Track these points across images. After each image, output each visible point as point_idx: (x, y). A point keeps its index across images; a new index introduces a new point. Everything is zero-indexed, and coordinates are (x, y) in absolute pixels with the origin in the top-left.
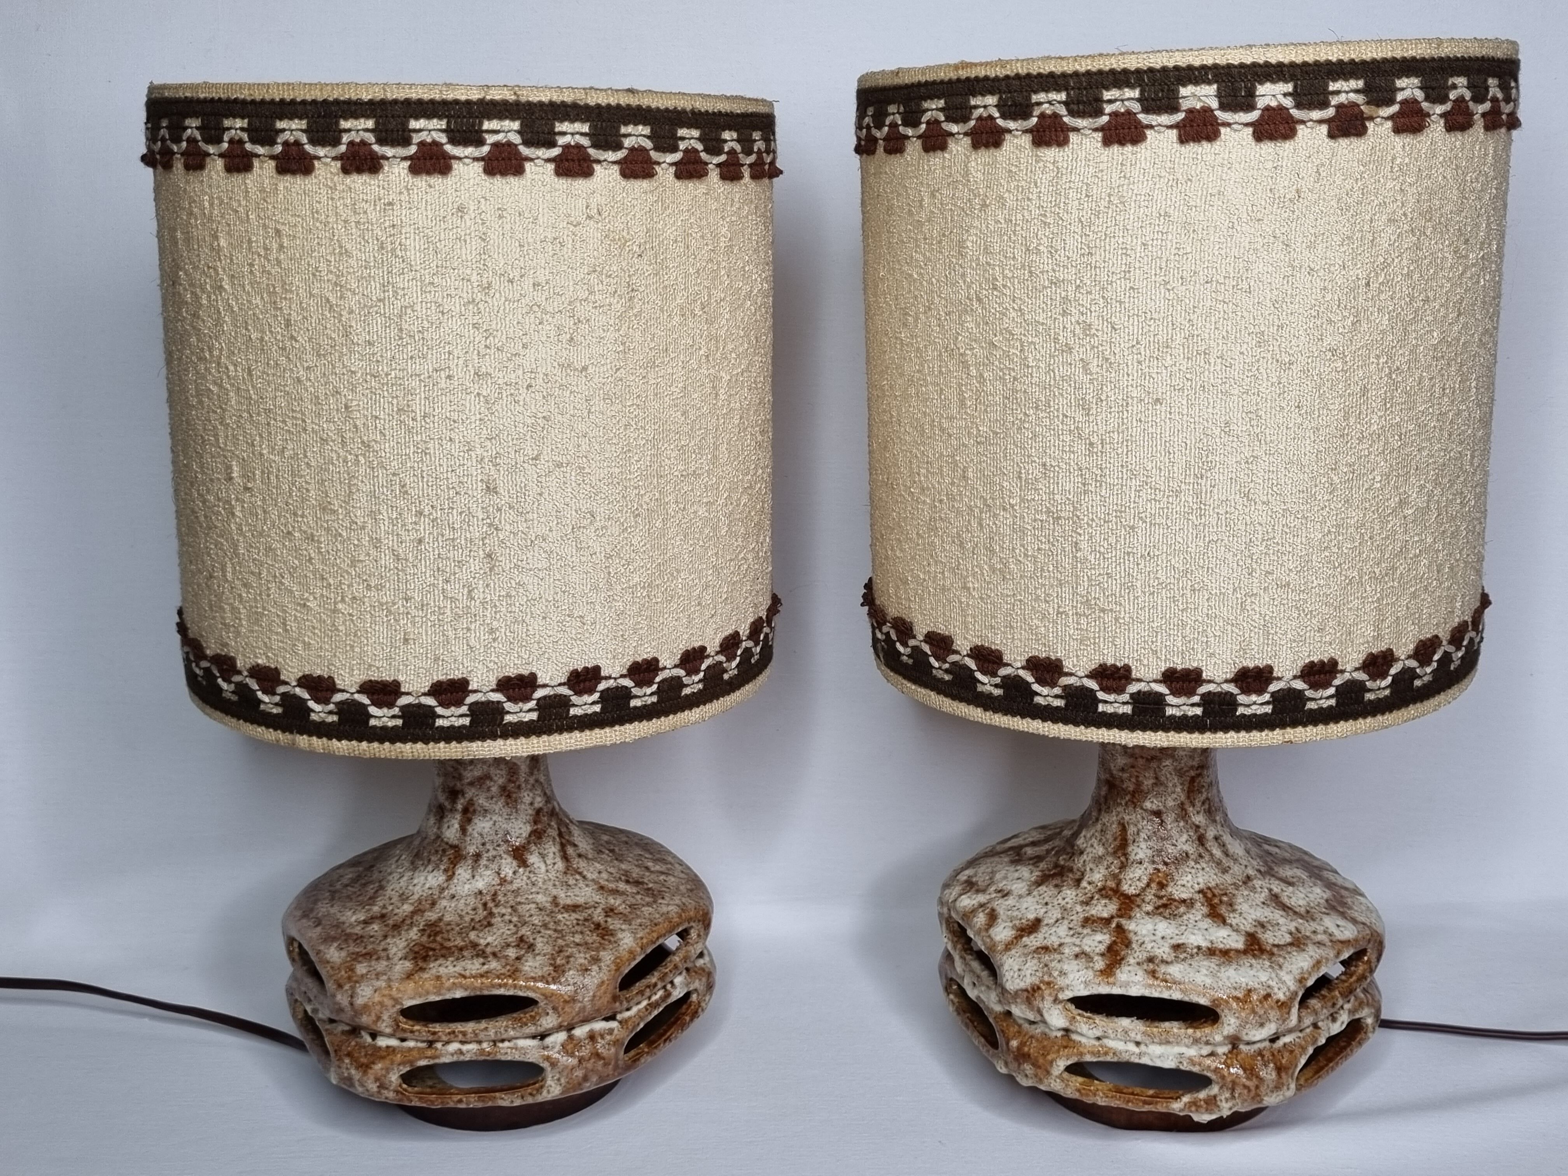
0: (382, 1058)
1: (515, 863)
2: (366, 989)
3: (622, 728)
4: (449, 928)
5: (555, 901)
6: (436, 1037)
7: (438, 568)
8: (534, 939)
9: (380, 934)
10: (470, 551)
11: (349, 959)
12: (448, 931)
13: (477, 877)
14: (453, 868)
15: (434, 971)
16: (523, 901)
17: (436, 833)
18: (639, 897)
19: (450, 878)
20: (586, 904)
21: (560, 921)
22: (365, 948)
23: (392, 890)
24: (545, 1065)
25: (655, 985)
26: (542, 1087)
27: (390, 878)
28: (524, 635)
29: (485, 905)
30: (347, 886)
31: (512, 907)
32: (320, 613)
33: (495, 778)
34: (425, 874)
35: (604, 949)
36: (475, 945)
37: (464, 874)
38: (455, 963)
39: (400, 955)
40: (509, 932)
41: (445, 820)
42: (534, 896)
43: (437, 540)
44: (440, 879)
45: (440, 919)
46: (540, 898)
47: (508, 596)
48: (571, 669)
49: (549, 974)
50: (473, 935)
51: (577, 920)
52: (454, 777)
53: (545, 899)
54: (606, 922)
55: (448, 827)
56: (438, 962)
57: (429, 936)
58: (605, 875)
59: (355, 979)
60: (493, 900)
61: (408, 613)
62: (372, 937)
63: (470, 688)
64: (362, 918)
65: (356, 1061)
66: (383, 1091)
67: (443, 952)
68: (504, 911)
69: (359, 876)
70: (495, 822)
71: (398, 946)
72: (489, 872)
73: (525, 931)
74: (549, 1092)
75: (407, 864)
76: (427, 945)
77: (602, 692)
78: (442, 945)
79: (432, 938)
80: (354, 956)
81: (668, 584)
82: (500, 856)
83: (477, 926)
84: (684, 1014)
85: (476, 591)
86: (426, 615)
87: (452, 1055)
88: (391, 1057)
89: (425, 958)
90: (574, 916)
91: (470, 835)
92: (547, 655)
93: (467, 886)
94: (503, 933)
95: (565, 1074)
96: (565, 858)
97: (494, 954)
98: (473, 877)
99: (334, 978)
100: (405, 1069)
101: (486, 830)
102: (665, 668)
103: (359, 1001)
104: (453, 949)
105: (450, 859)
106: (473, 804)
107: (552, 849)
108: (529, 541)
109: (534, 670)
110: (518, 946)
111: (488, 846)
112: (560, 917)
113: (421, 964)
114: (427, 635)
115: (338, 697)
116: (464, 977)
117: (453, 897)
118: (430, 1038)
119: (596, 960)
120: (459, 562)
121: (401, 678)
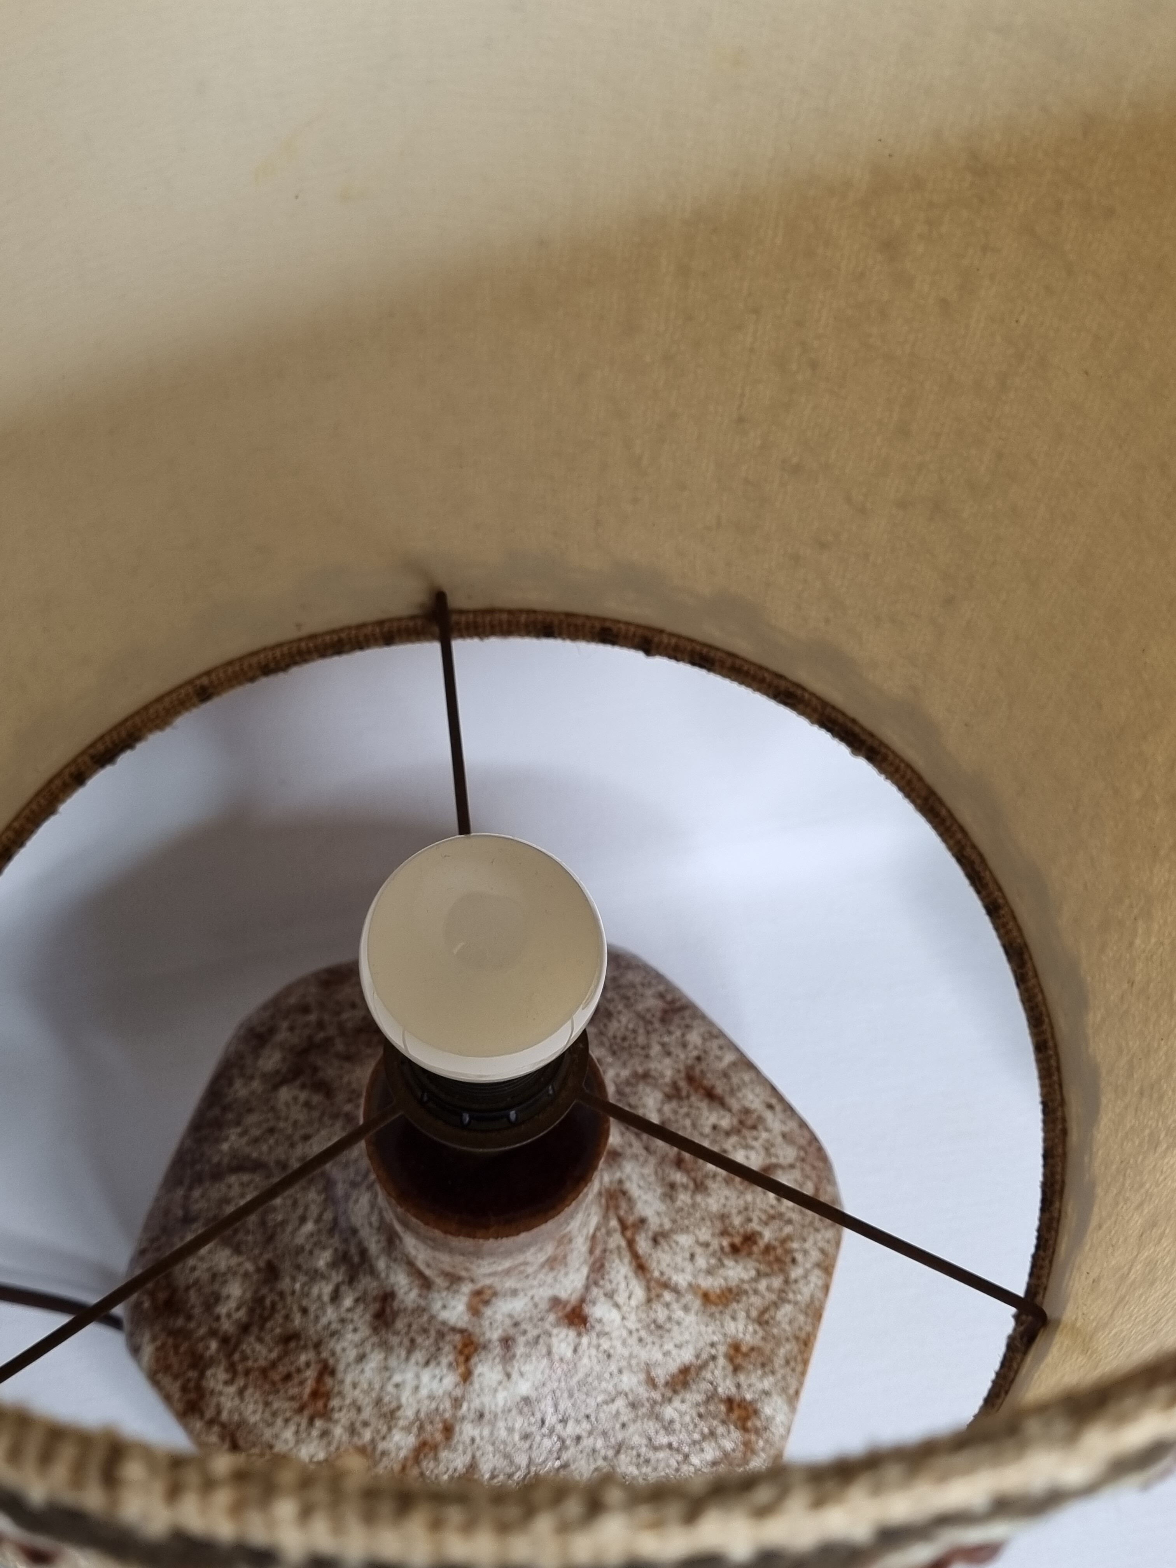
14: (467, 1363)
17: (416, 1302)
20: (698, 1356)
21: (672, 1422)
27: (337, 1346)
33: (535, 1259)
34: (412, 1365)
37: (489, 1373)
41: (436, 1295)
42: (616, 1379)
45: (473, 1466)
46: (627, 1381)
51: (697, 1405)
54: (738, 1386)
55: (444, 1305)
70: (533, 1295)
72: (534, 1365)
75: (364, 1328)
82: (547, 1333)
93: (500, 1394)
96: (640, 1267)
101: (517, 1310)
105: (455, 1349)
106: (491, 1288)
107: (620, 1271)
111: (524, 1325)
117: (480, 1416)
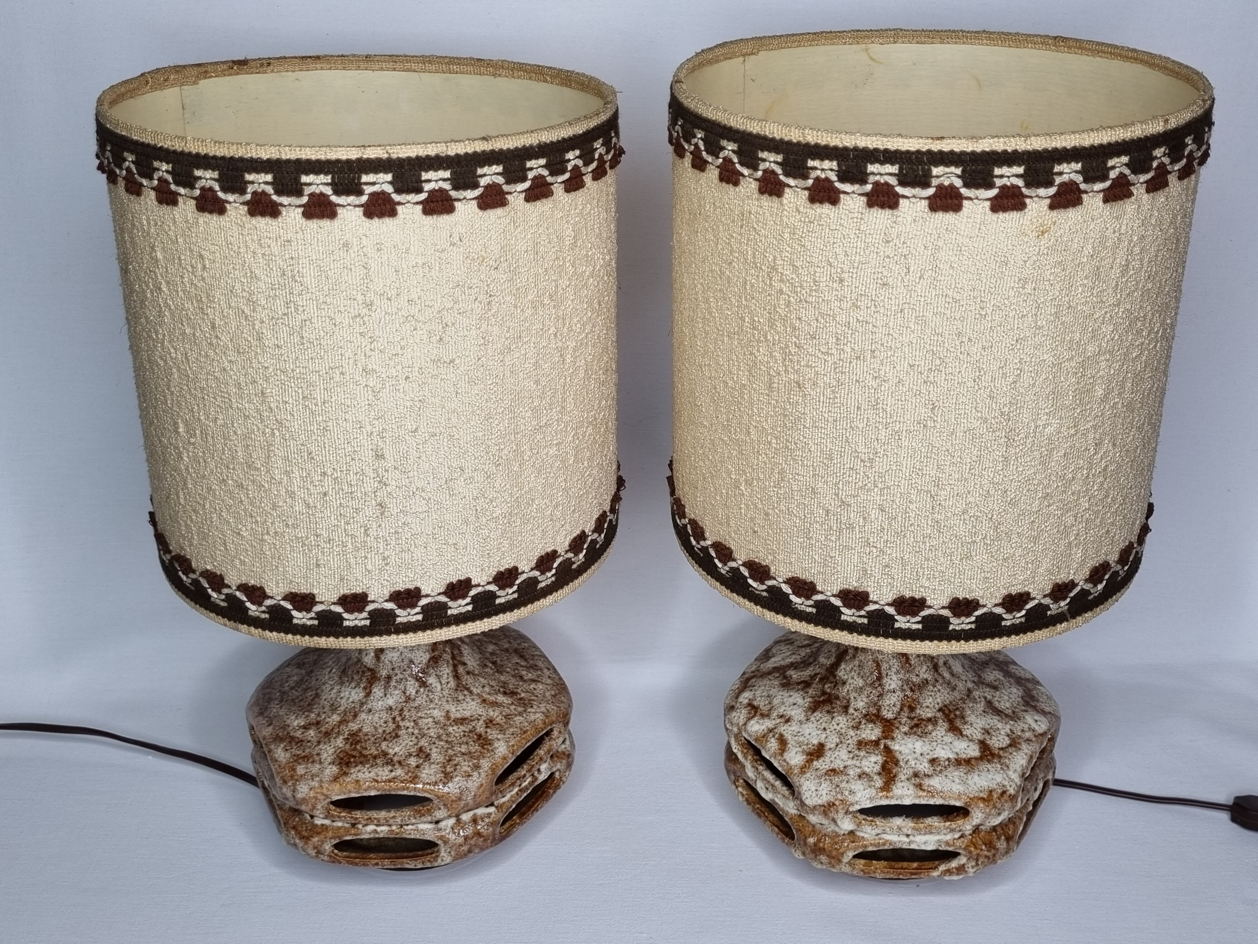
0: (318, 833)
1: (417, 684)
2: (304, 787)
3: (490, 620)
4: (366, 738)
5: (447, 717)
6: (357, 821)
7: (341, 514)
8: (430, 750)
9: (315, 739)
10: (365, 501)
11: (291, 760)
12: (365, 741)
13: (388, 696)
14: (371, 686)
15: (354, 776)
16: (423, 715)
17: (357, 657)
18: (513, 707)
19: (368, 695)
20: (471, 716)
21: (450, 733)
22: (304, 752)
23: (325, 700)
24: (439, 842)
25: (524, 776)
26: (437, 856)
27: (324, 688)
28: (410, 560)
29: (394, 719)
30: (292, 688)
31: (414, 721)
32: (251, 541)
34: (349, 689)
35: (483, 757)
36: (385, 754)
37: (378, 693)
38: (370, 769)
39: (329, 760)
40: (411, 744)
42: (431, 711)
43: (339, 493)
44: (361, 695)
45: (360, 730)
46: (437, 713)
47: (397, 532)
48: (448, 582)
49: (441, 779)
50: (384, 745)
51: (465, 732)
53: (440, 714)
54: (486, 732)
55: (366, 654)
56: (358, 768)
57: (351, 744)
58: (487, 689)
59: (296, 777)
60: (400, 715)
61: (318, 545)
62: (309, 742)
63: (369, 599)
64: (303, 724)
65: (299, 833)
66: (320, 856)
67: (361, 759)
68: (408, 724)
69: (301, 680)
70: (401, 653)
71: (328, 752)
72: (397, 692)
73: (423, 743)
74: (442, 860)
75: (336, 678)
76: (350, 753)
77: (472, 597)
78: (361, 753)
79: (353, 746)
80: (295, 758)
81: (525, 511)
82: (406, 679)
83: (387, 737)
84: (548, 788)
85: (371, 530)
86: (332, 548)
87: (370, 833)
88: (324, 833)
89: (348, 764)
90: (462, 728)
91: (383, 662)
92: (428, 574)
93: (380, 703)
94: (407, 744)
95: (454, 848)
96: (457, 677)
97: (400, 762)
98: (385, 695)
99: (281, 775)
100: (335, 842)
101: (394, 659)
102: (523, 572)
103: (299, 796)
104: (369, 756)
105: (368, 679)
107: (446, 670)
108: (411, 492)
109: (419, 585)
110: (418, 755)
111: (396, 671)
112: (450, 729)
113: (344, 769)
114: (334, 561)
115: (268, 602)
116: (377, 781)
117: (370, 711)
118: (353, 822)
119: (477, 767)
120: (356, 509)
121: (315, 592)
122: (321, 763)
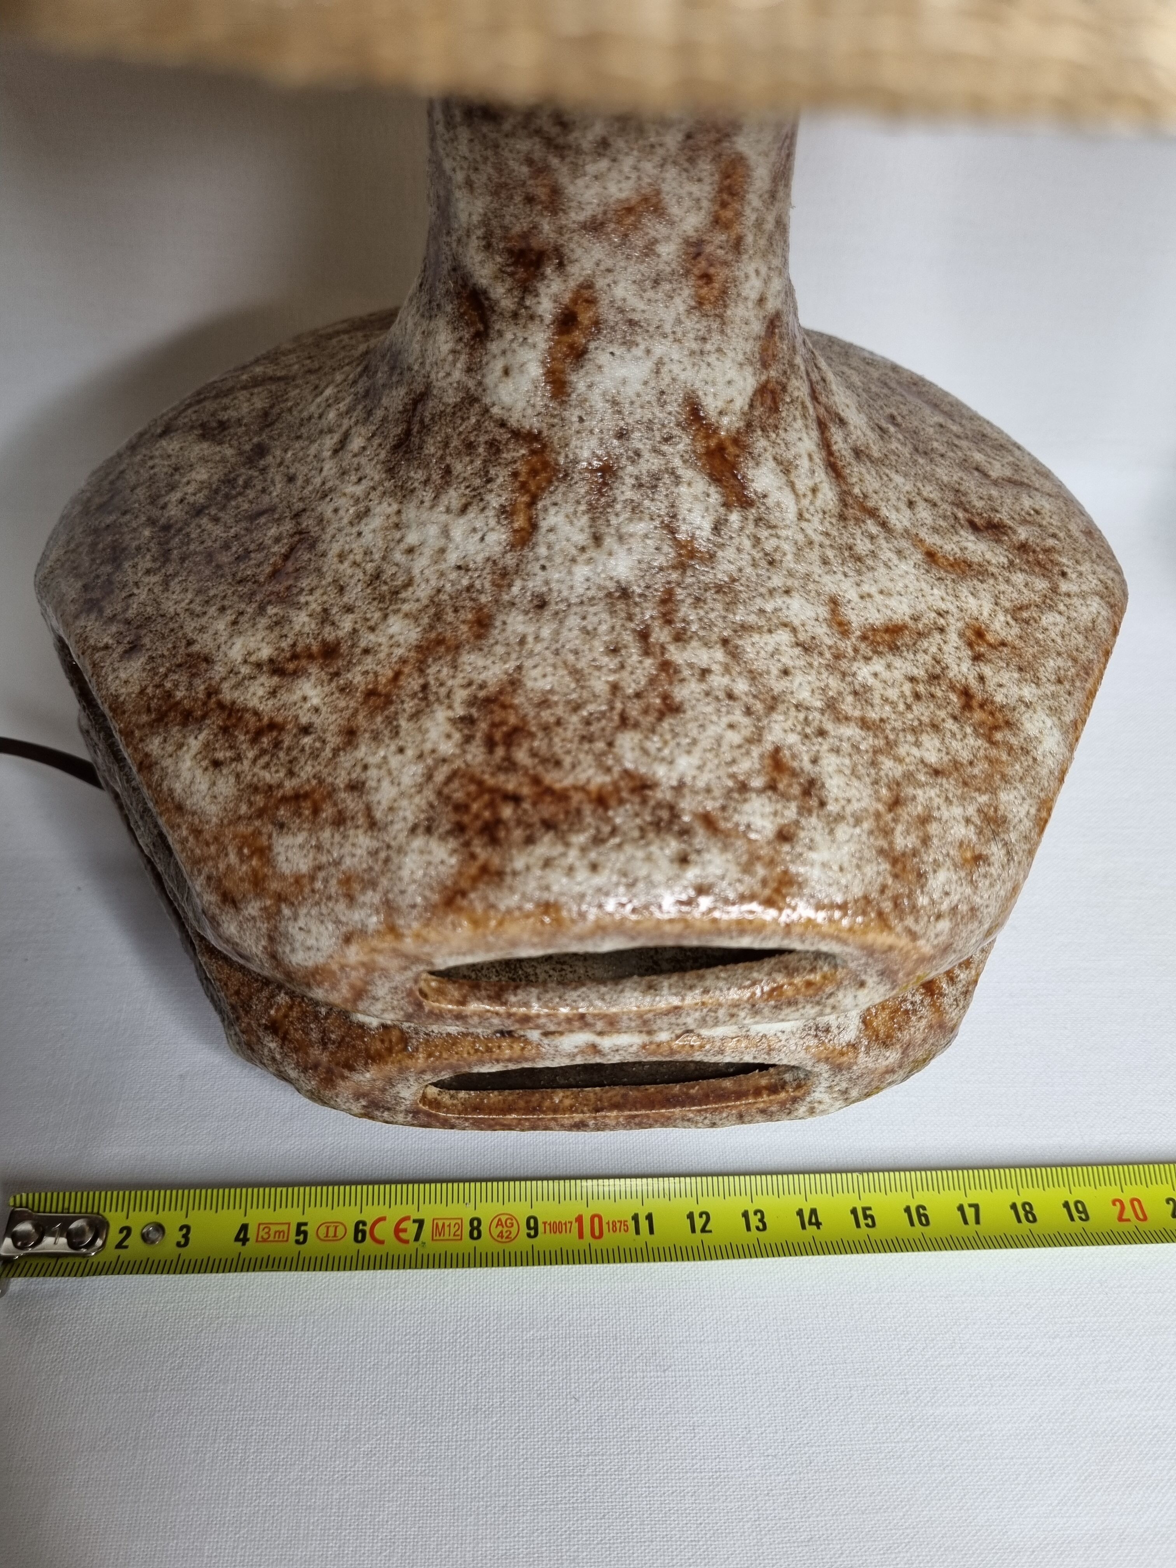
2: (315, 923)
8: (815, 761)
9: (330, 722)
11: (244, 809)
13: (609, 542)
14: (532, 504)
15: (531, 886)
16: (752, 619)
17: (461, 386)
20: (916, 619)
21: (867, 689)
22: (291, 773)
23: (341, 557)
24: (816, 1067)
27: (326, 509)
29: (644, 636)
30: (198, 511)
31: (725, 642)
33: (675, 210)
34: (439, 516)
36: (641, 786)
37: (565, 529)
38: (593, 855)
39: (409, 813)
40: (735, 738)
41: (494, 347)
42: (779, 601)
45: (514, 683)
49: (883, 889)
50: (627, 748)
51: (912, 679)
52: (530, 200)
54: (982, 679)
55: (506, 372)
56: (539, 851)
57: (490, 744)
59: (274, 886)
60: (667, 619)
62: (306, 730)
64: (266, 652)
65: (295, 1048)
66: (377, 1111)
67: (547, 810)
68: (703, 657)
69: (229, 481)
70: (660, 363)
71: (395, 776)
72: (640, 527)
73: (780, 731)
75: (374, 473)
76: (490, 781)
78: (536, 781)
79: (500, 752)
80: (259, 800)
82: (673, 472)
83: (634, 709)
87: (571, 1054)
88: (396, 1055)
89: (493, 833)
93: (581, 571)
94: (719, 741)
97: (708, 821)
98: (597, 539)
99: (210, 866)
100: (436, 1077)
101: (630, 391)
104: (576, 798)
105: (515, 475)
106: (592, 302)
110: (772, 786)
111: (638, 440)
112: (864, 672)
113: (483, 853)
117: (541, 604)
122: (373, 824)
